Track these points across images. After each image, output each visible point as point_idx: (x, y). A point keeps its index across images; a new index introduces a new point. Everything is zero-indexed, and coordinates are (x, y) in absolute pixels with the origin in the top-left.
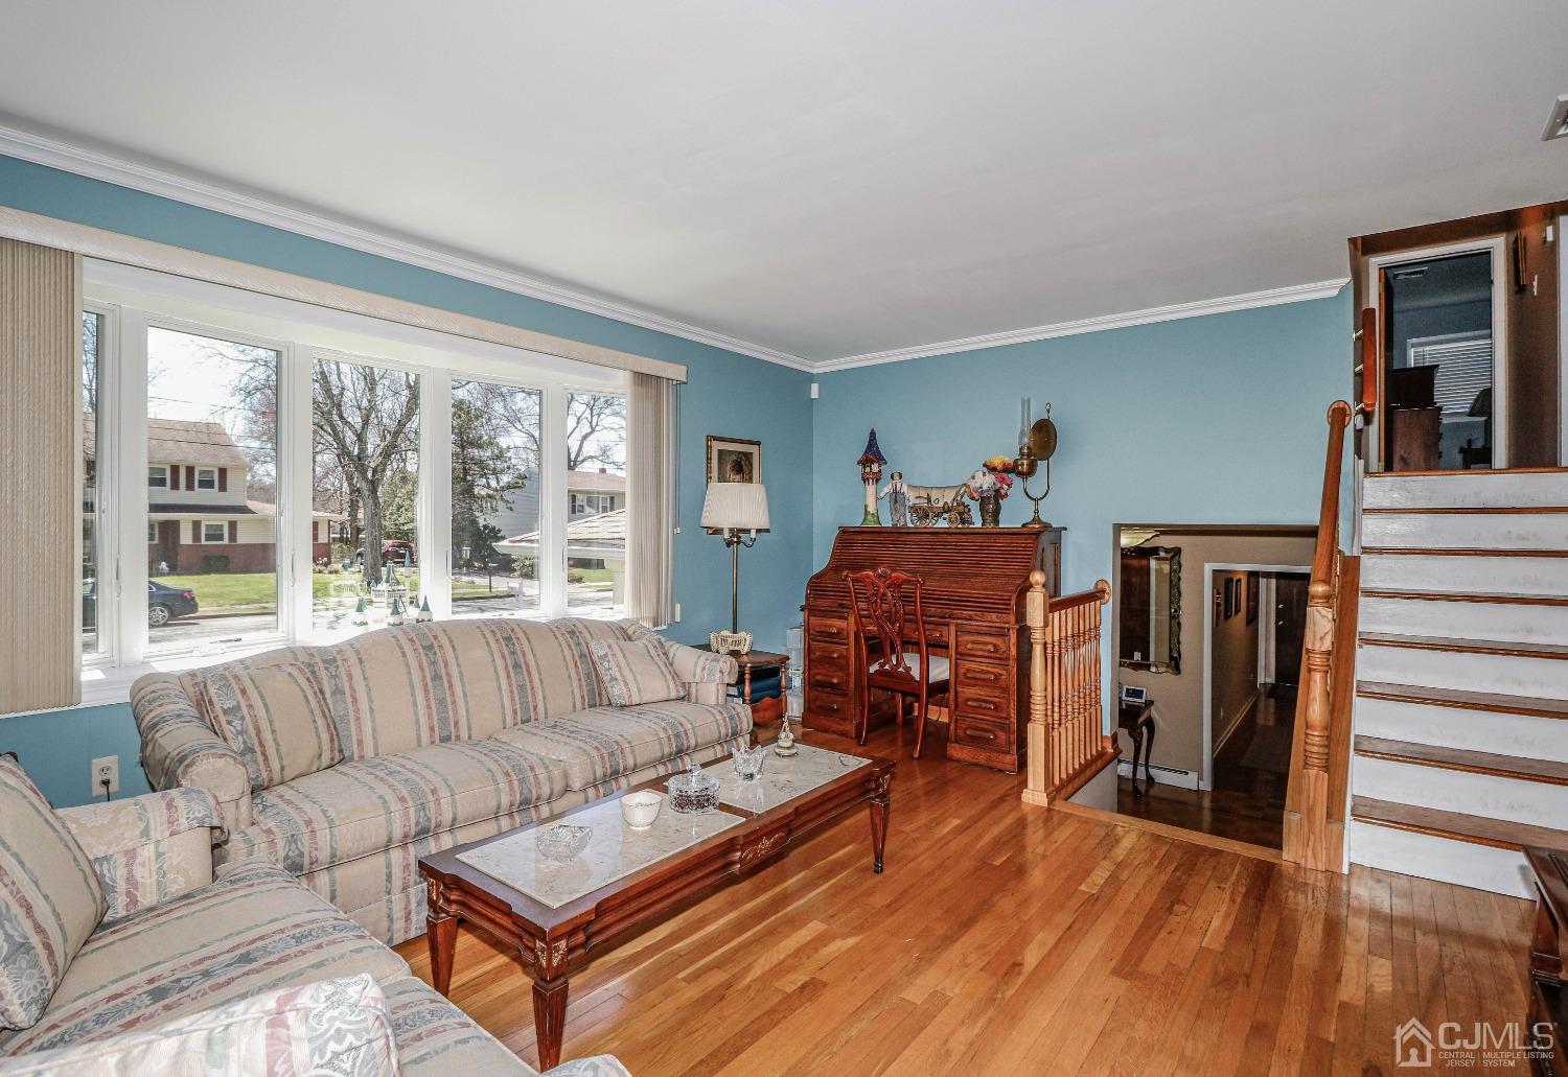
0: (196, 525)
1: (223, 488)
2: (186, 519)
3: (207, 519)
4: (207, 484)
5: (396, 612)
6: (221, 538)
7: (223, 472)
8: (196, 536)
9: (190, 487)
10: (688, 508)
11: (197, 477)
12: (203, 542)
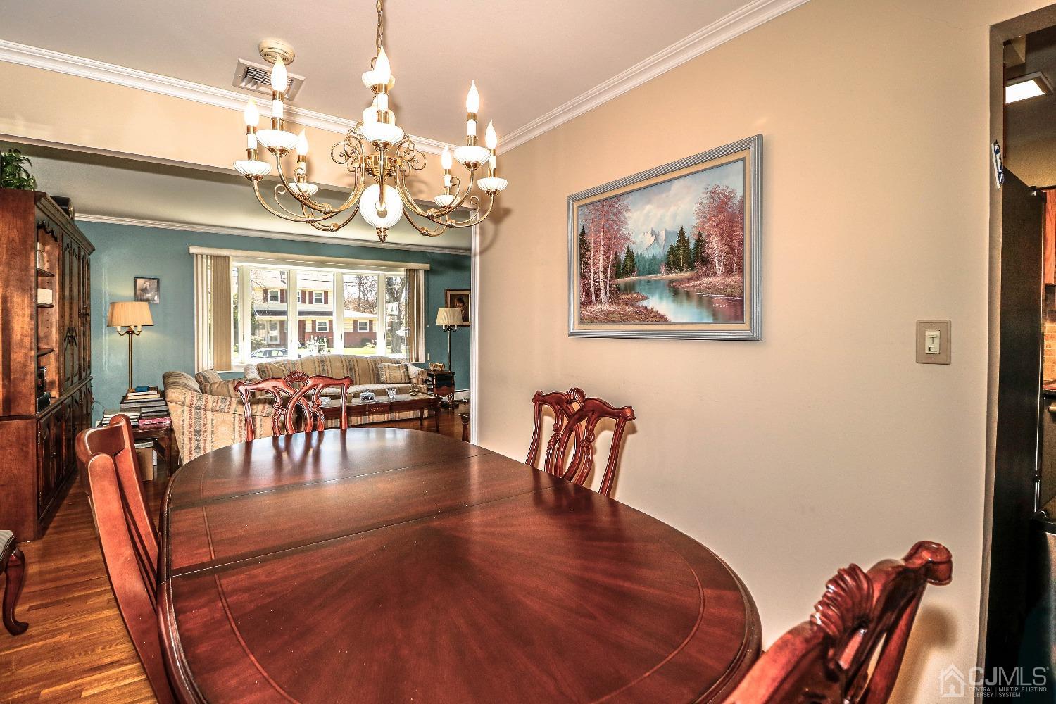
0: (314, 321)
1: (326, 302)
2: (308, 319)
3: (319, 319)
4: (319, 300)
5: (319, 352)
6: (325, 329)
7: (326, 293)
8: (314, 328)
9: (311, 302)
10: (431, 316)
11: (314, 297)
12: (317, 331)
